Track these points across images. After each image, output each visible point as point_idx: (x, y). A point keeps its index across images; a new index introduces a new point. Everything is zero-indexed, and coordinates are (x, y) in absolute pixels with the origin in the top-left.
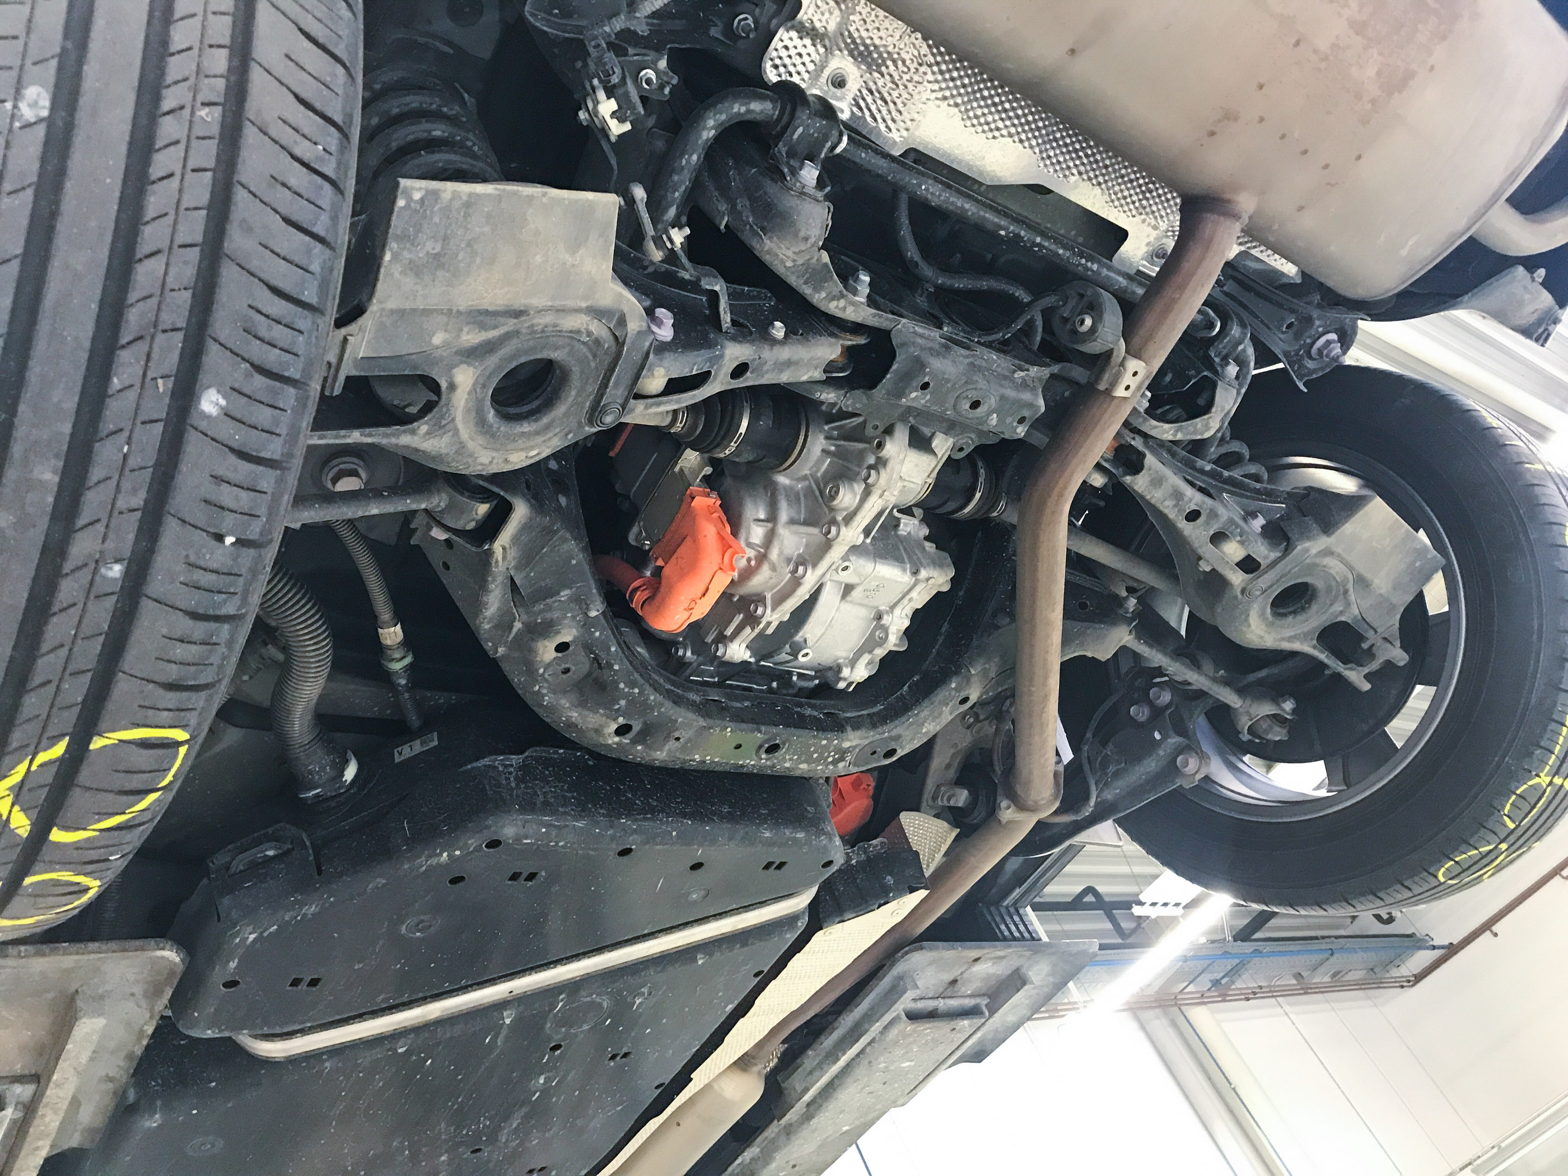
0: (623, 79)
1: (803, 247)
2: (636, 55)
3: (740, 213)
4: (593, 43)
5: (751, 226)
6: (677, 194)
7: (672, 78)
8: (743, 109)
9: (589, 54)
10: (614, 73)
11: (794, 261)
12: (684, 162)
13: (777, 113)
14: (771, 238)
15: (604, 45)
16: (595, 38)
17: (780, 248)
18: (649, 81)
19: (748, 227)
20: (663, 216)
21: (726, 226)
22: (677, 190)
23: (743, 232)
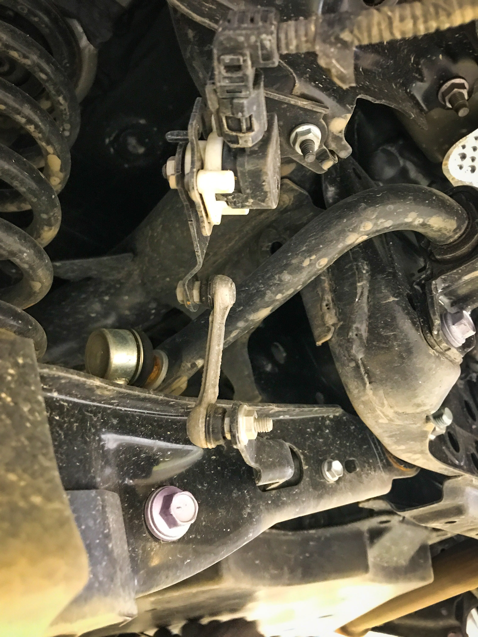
0: (265, 142)
1: (410, 410)
2: (304, 96)
3: (350, 341)
4: (227, 58)
5: (358, 367)
6: (279, 296)
7: (344, 148)
8: (419, 221)
9: (212, 77)
10: (250, 129)
11: (391, 420)
12: (306, 263)
13: (456, 236)
14: (375, 390)
15: (250, 72)
16: (236, 49)
17: (383, 405)
18: (306, 146)
19: (353, 364)
20: (250, 314)
21: (326, 344)
22: (280, 292)
23: (343, 365)
